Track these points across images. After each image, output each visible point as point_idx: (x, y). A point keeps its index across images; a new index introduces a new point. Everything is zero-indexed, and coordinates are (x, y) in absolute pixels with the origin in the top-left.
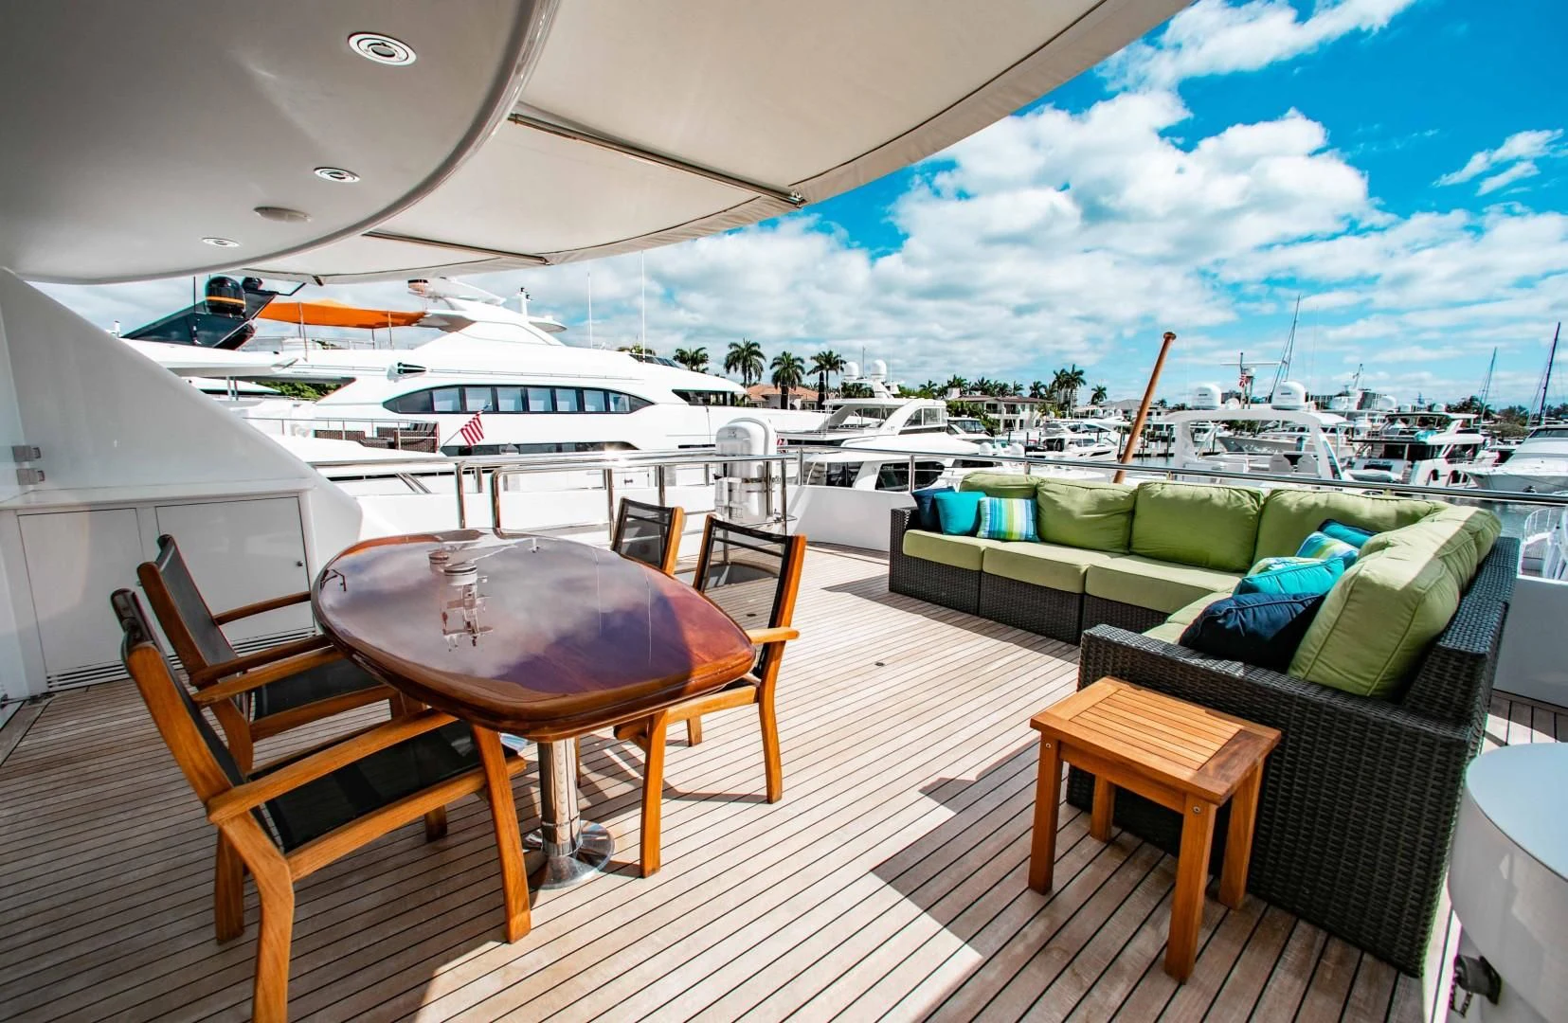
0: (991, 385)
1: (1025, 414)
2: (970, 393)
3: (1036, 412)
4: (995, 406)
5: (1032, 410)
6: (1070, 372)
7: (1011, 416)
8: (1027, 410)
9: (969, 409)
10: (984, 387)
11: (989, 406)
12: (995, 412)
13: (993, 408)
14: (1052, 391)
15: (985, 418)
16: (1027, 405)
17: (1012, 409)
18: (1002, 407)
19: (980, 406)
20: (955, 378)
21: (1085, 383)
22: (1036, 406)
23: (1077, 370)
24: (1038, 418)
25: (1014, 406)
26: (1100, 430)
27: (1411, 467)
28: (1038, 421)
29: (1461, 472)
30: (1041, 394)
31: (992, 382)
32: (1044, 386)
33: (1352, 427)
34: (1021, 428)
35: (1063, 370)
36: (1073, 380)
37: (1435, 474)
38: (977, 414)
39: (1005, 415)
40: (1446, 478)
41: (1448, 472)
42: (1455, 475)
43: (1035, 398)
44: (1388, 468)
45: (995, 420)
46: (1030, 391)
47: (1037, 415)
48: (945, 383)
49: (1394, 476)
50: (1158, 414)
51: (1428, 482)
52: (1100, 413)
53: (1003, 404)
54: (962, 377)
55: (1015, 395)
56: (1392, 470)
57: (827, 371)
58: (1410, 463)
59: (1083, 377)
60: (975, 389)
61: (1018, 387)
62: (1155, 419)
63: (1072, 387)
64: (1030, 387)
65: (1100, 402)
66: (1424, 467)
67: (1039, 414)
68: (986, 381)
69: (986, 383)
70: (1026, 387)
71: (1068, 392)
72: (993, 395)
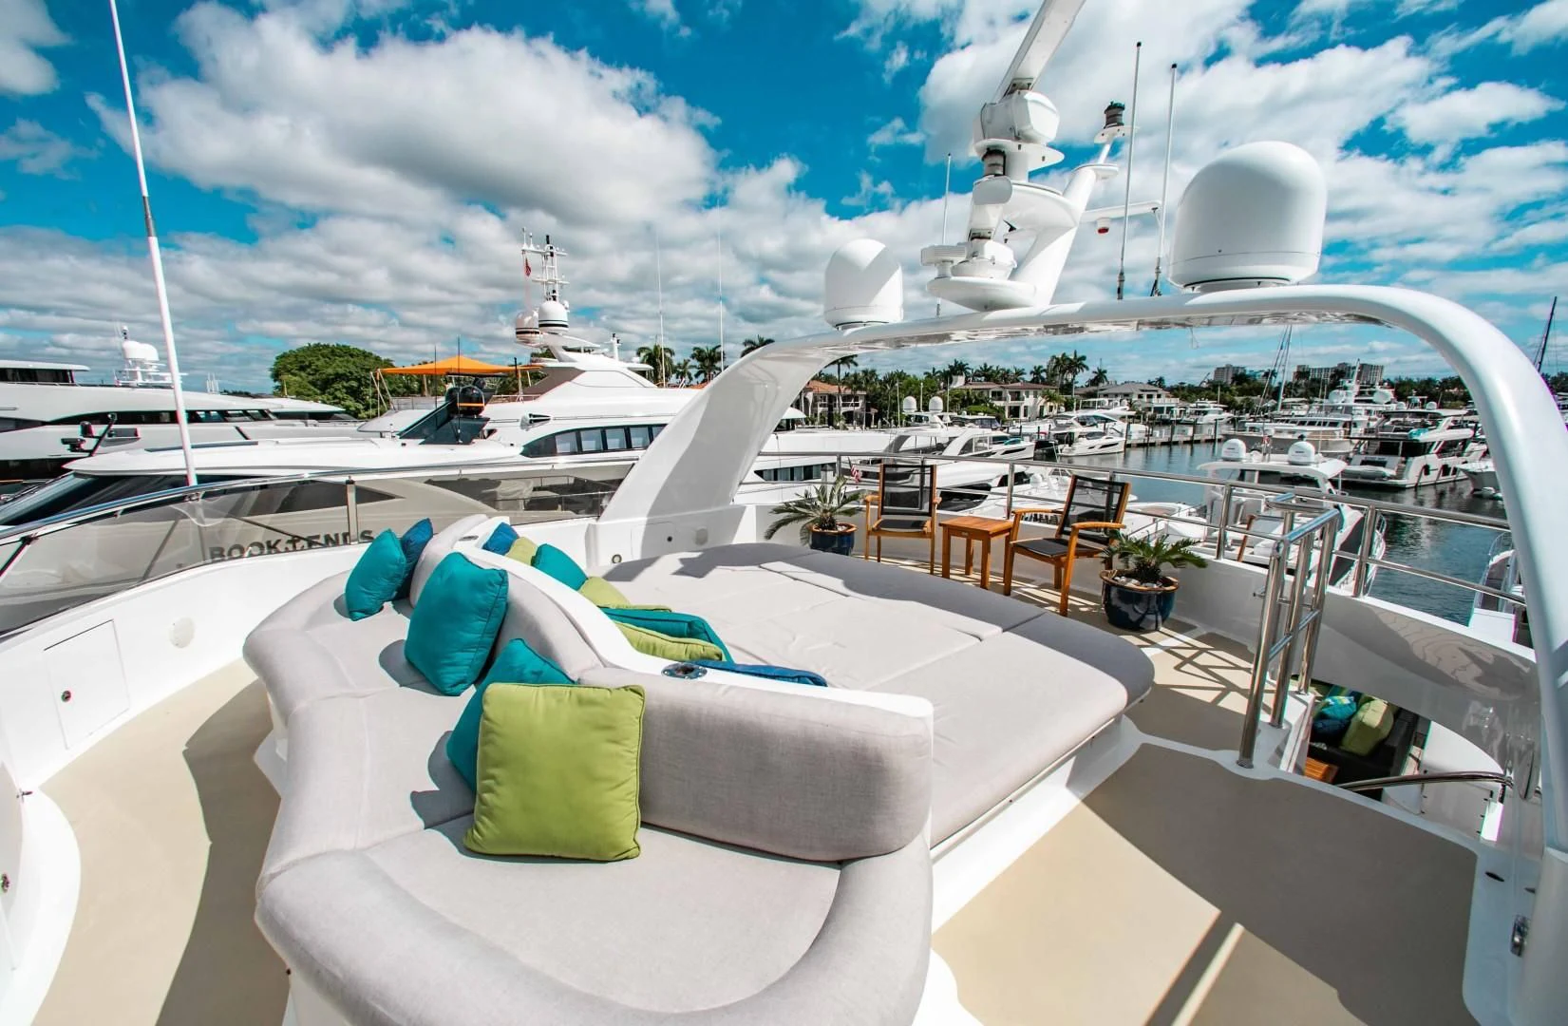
0: (993, 371)
1: (1029, 401)
2: (975, 380)
3: (1040, 398)
4: (1000, 394)
5: (1035, 396)
6: (1072, 357)
7: (1015, 403)
8: (1031, 396)
9: (975, 397)
10: (987, 374)
11: (994, 394)
12: (1000, 399)
13: (998, 395)
14: (1053, 376)
15: (991, 405)
16: (1031, 392)
18: (1006, 394)
19: (985, 394)
20: (956, 362)
21: (1087, 368)
22: (1039, 392)
23: (1079, 355)
24: (1041, 404)
25: (1019, 393)
26: (1107, 420)
27: (1405, 462)
28: (1042, 408)
29: (1452, 466)
30: (1043, 379)
31: (994, 368)
32: (1044, 370)
33: (1349, 420)
34: (1025, 415)
35: (1064, 355)
36: (1075, 364)
37: (1426, 470)
38: (983, 401)
39: (1010, 402)
40: (1437, 472)
41: (1439, 467)
42: (1445, 470)
43: (1038, 383)
44: (1383, 464)
45: (1000, 407)
46: (1032, 377)
47: (1041, 401)
48: (947, 369)
49: (1389, 472)
50: (1159, 396)
51: (1420, 477)
52: (1107, 404)
53: (1008, 391)
54: (964, 363)
55: (1018, 381)
56: (1387, 465)
57: (839, 365)
58: (1403, 459)
59: (1084, 362)
60: (979, 376)
61: (1019, 373)
62: (1156, 402)
63: (1075, 373)
64: (1032, 373)
65: (1101, 385)
66: (1417, 463)
67: (1044, 400)
68: (988, 367)
69: (989, 370)
70: (1028, 372)
71: (1069, 377)
72: (996, 382)
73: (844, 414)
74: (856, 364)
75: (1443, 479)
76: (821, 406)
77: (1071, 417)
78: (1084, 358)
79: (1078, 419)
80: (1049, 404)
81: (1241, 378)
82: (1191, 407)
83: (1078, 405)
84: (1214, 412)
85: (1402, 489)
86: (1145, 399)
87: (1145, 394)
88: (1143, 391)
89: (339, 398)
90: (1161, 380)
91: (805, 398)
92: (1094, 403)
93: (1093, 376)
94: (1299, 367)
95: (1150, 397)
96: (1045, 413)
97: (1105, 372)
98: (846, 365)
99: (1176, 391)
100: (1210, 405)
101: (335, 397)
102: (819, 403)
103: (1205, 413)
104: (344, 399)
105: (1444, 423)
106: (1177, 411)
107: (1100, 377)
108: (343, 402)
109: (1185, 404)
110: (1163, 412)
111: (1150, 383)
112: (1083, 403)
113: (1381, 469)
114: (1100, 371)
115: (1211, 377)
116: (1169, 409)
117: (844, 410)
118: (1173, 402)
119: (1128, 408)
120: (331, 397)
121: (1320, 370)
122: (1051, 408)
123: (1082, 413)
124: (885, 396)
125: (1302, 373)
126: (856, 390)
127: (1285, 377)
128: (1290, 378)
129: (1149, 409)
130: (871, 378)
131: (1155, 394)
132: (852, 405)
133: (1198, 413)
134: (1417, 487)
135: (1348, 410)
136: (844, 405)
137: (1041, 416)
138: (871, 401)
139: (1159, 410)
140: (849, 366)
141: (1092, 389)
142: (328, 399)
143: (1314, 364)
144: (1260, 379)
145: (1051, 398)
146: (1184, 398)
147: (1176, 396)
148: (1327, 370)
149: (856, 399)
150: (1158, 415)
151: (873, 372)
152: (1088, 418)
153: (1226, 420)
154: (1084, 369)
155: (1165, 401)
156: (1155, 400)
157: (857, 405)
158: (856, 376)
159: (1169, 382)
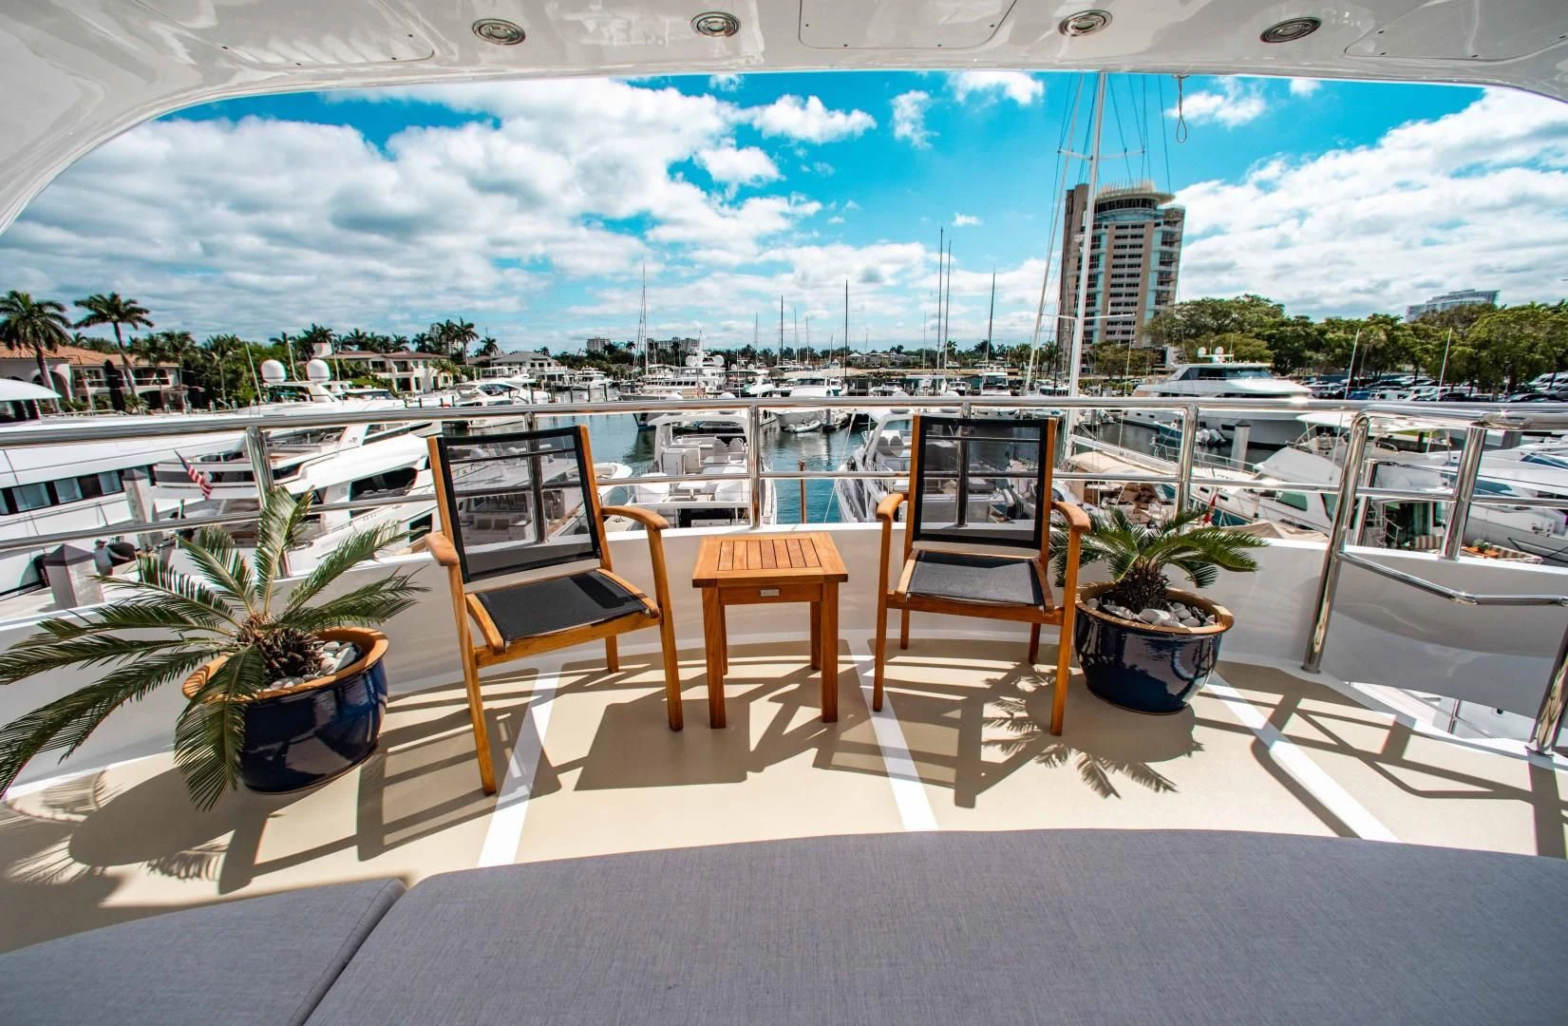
0: (368, 339)
1: (419, 372)
2: (343, 348)
3: (431, 369)
4: (382, 364)
5: (426, 366)
6: (459, 324)
7: (404, 375)
8: (421, 367)
9: (351, 369)
10: (363, 342)
11: (375, 364)
12: (384, 371)
13: (381, 366)
14: (440, 344)
15: (375, 379)
16: (420, 362)
17: (404, 366)
18: (391, 364)
19: (364, 365)
20: (315, 328)
21: (477, 337)
22: (430, 362)
23: (466, 323)
24: (435, 374)
25: (405, 363)
26: (510, 389)
28: (436, 379)
30: (430, 347)
31: (369, 335)
32: (430, 339)
34: (418, 388)
36: (465, 332)
38: (362, 374)
39: (395, 374)
43: (424, 351)
45: (386, 380)
46: (416, 345)
47: (433, 372)
48: (303, 335)
50: (549, 365)
52: (506, 372)
53: (392, 361)
54: (325, 328)
55: (401, 350)
57: (115, 323)
59: (472, 330)
60: (351, 344)
61: (401, 341)
62: (548, 371)
63: (465, 342)
64: (414, 341)
65: (493, 355)
67: (436, 371)
68: (361, 334)
69: (362, 337)
70: (410, 338)
71: (459, 345)
72: (375, 351)
73: (142, 395)
74: (149, 324)
76: (92, 384)
77: (474, 386)
78: (471, 326)
79: (483, 388)
80: (443, 374)
81: (611, 348)
82: (578, 374)
83: (478, 374)
84: (599, 380)
86: (538, 368)
87: (537, 363)
88: (534, 360)
91: (53, 374)
92: (494, 372)
93: (482, 346)
95: (541, 365)
96: (440, 385)
97: (494, 341)
98: (130, 326)
99: (565, 360)
100: (593, 372)
102: (86, 381)
103: (591, 379)
105: (760, 379)
106: (567, 377)
107: (490, 345)
109: (572, 371)
110: (555, 380)
112: (484, 372)
114: (488, 340)
115: (586, 347)
116: (561, 377)
117: (139, 390)
118: (563, 370)
119: (528, 375)
122: (446, 380)
123: (484, 382)
124: (213, 369)
125: (652, 345)
126: (157, 361)
129: (543, 377)
130: (183, 345)
131: (546, 363)
132: (155, 382)
133: (585, 379)
135: (699, 372)
136: (139, 383)
137: (436, 388)
138: (187, 377)
139: (552, 378)
140: (136, 327)
141: (483, 358)
143: (657, 338)
144: (623, 348)
145: (444, 369)
146: (570, 366)
147: (563, 365)
148: (667, 342)
149: (162, 373)
150: (552, 383)
151: (185, 336)
152: (493, 386)
153: (608, 385)
154: (474, 338)
155: (556, 370)
156: (546, 368)
157: (166, 382)
158: (152, 341)
159: (554, 351)
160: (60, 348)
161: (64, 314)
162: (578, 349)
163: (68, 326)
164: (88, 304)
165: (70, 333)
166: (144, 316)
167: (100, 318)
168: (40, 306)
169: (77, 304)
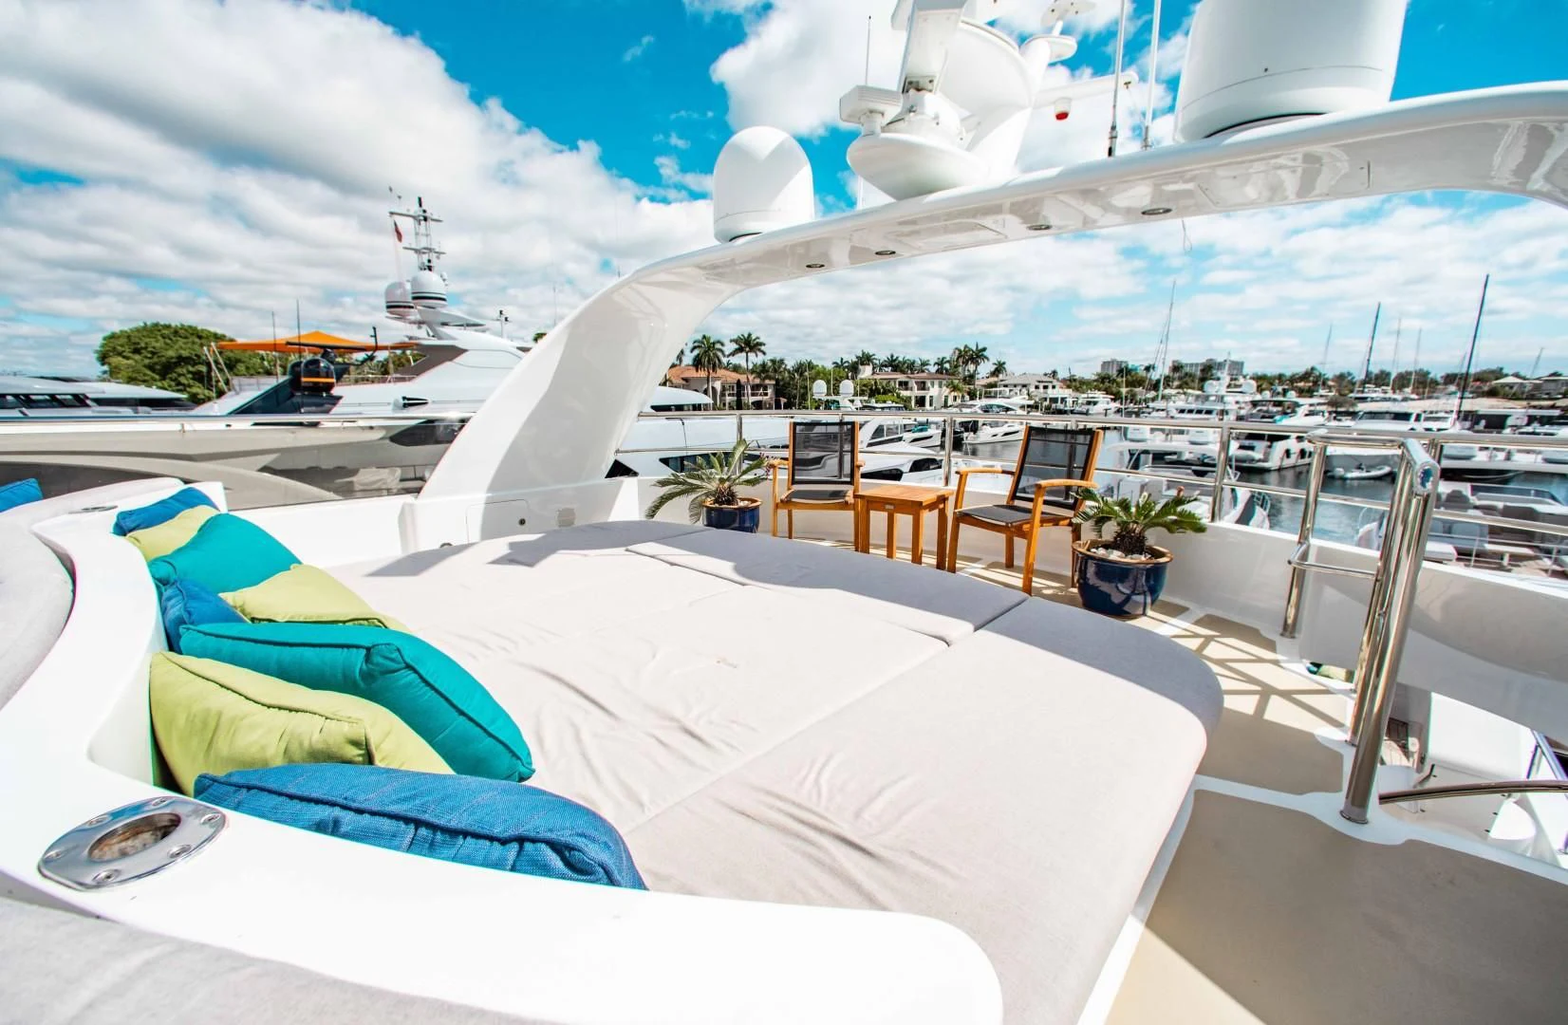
0: (900, 362)
1: (934, 391)
2: (880, 369)
3: (944, 388)
4: (906, 383)
5: (940, 386)
7: (921, 393)
8: (936, 386)
9: (883, 387)
10: (894, 365)
11: (901, 383)
12: (907, 389)
13: (904, 385)
14: (956, 366)
15: (898, 396)
16: (936, 382)
17: (922, 386)
18: (913, 384)
19: (892, 383)
20: (863, 353)
21: (988, 360)
22: (944, 382)
23: (980, 347)
24: (946, 394)
25: (924, 383)
26: (1008, 409)
27: (1270, 447)
28: (946, 397)
29: (1307, 450)
30: (947, 370)
31: (901, 359)
32: (948, 362)
33: (1222, 408)
34: (931, 405)
35: (966, 346)
36: (976, 356)
37: (1288, 453)
38: (890, 391)
39: (915, 392)
40: (1296, 456)
41: (1298, 451)
42: (1303, 453)
43: (942, 373)
44: (1252, 448)
45: (907, 396)
46: (936, 367)
47: (946, 391)
48: (855, 360)
49: (1257, 455)
50: (1054, 387)
51: (1282, 459)
52: (1008, 394)
53: (914, 381)
54: (871, 354)
55: (923, 371)
56: (1256, 449)
57: (747, 353)
58: (1269, 443)
59: (985, 353)
60: (886, 366)
61: (924, 364)
62: (1051, 393)
63: (977, 364)
64: (936, 363)
65: (1001, 376)
66: (1280, 447)
67: (948, 390)
68: (894, 358)
69: (895, 360)
70: (932, 362)
71: (971, 367)
72: (903, 372)
73: (753, 403)
74: (764, 353)
75: (1301, 462)
76: (729, 395)
77: (975, 406)
78: (984, 349)
79: (982, 408)
80: (953, 394)
81: (1124, 371)
82: (1083, 397)
83: (980, 395)
84: (1103, 401)
85: (1267, 471)
86: (1041, 390)
87: (1041, 385)
88: (1039, 382)
89: (184, 385)
90: (1054, 373)
91: (713, 388)
92: (996, 393)
93: (993, 367)
94: (1174, 362)
95: (1045, 387)
96: (950, 403)
97: (1004, 363)
98: (754, 354)
99: (1072, 383)
100: (1099, 396)
101: (179, 384)
102: (727, 393)
103: (1095, 403)
104: (190, 386)
105: (1301, 411)
106: (1070, 401)
107: (999, 369)
108: (188, 389)
109: (1077, 394)
110: (1057, 402)
111: (1046, 375)
112: (986, 393)
113: (1249, 453)
114: (999, 362)
115: (1099, 370)
116: (1063, 400)
117: (752, 399)
118: (1067, 393)
119: (1027, 397)
120: (173, 384)
121: (1192, 365)
122: (955, 398)
123: (985, 402)
124: (793, 385)
125: (1177, 368)
126: (764, 379)
127: (1162, 371)
128: (1167, 371)
129: (1046, 399)
130: (779, 367)
131: (1050, 386)
132: (761, 395)
133: (1089, 403)
134: (1280, 469)
135: (1221, 399)
136: (753, 395)
137: (946, 406)
138: (779, 391)
139: (1054, 400)
140: (757, 356)
141: (993, 380)
142: (170, 386)
143: (1185, 360)
144: (1142, 373)
145: (955, 388)
146: (1077, 389)
147: (1069, 387)
148: (1197, 365)
149: (765, 388)
150: (1054, 405)
151: (782, 361)
152: (991, 406)
153: (1114, 410)
154: (986, 360)
155: (1060, 392)
156: (1050, 390)
157: (766, 394)
158: (764, 365)
159: (1063, 374)
160: (718, 370)
161: (724, 348)
162: (1089, 372)
163: (724, 356)
164: (736, 341)
165: (725, 360)
166: (763, 348)
167: (740, 350)
168: (714, 343)
169: (731, 341)
